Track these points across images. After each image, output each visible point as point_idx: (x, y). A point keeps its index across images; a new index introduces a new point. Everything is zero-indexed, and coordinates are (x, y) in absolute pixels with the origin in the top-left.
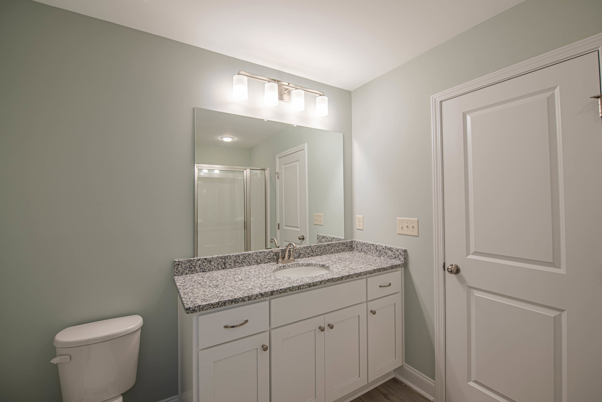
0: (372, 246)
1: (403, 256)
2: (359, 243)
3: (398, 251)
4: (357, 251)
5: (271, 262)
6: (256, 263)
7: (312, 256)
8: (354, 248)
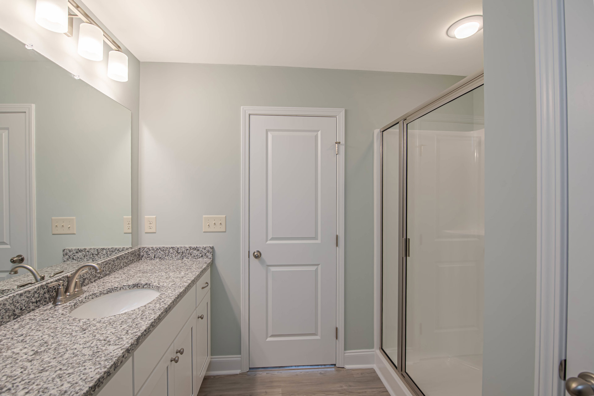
0: (171, 250)
1: (211, 253)
2: (151, 249)
3: (205, 249)
4: (148, 258)
5: (41, 305)
6: (12, 317)
7: (99, 278)
8: (142, 257)
